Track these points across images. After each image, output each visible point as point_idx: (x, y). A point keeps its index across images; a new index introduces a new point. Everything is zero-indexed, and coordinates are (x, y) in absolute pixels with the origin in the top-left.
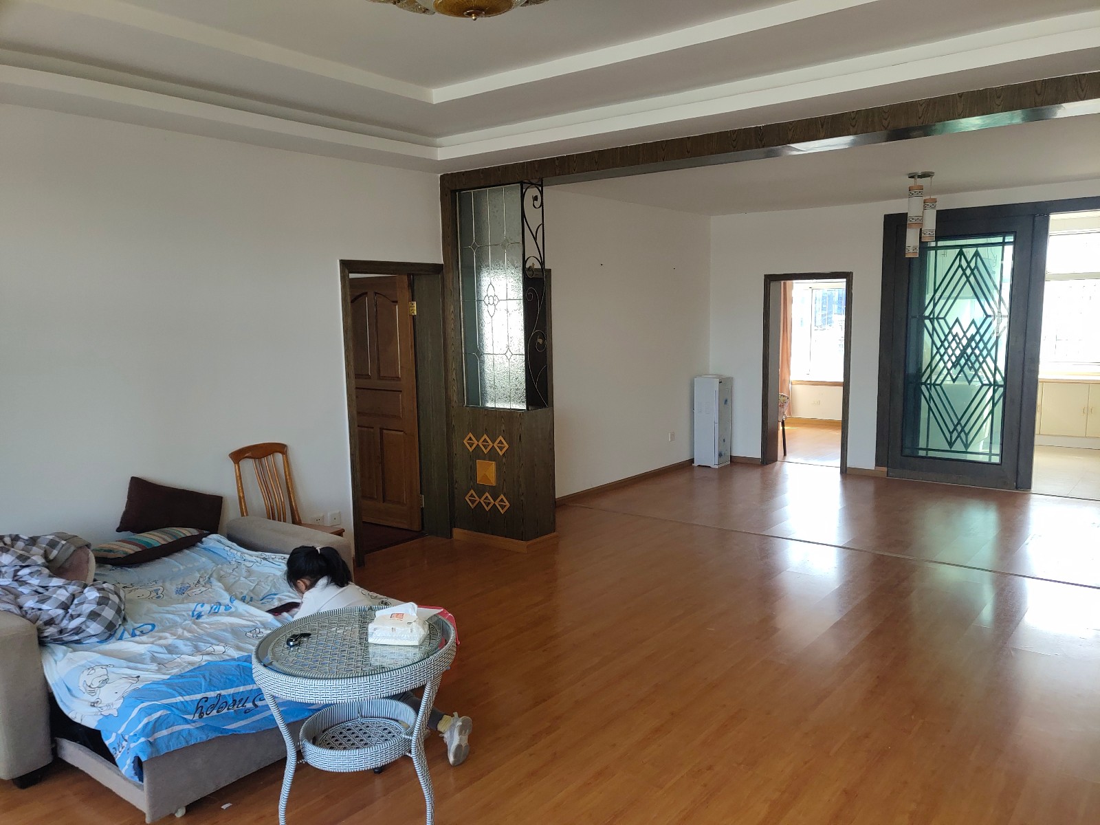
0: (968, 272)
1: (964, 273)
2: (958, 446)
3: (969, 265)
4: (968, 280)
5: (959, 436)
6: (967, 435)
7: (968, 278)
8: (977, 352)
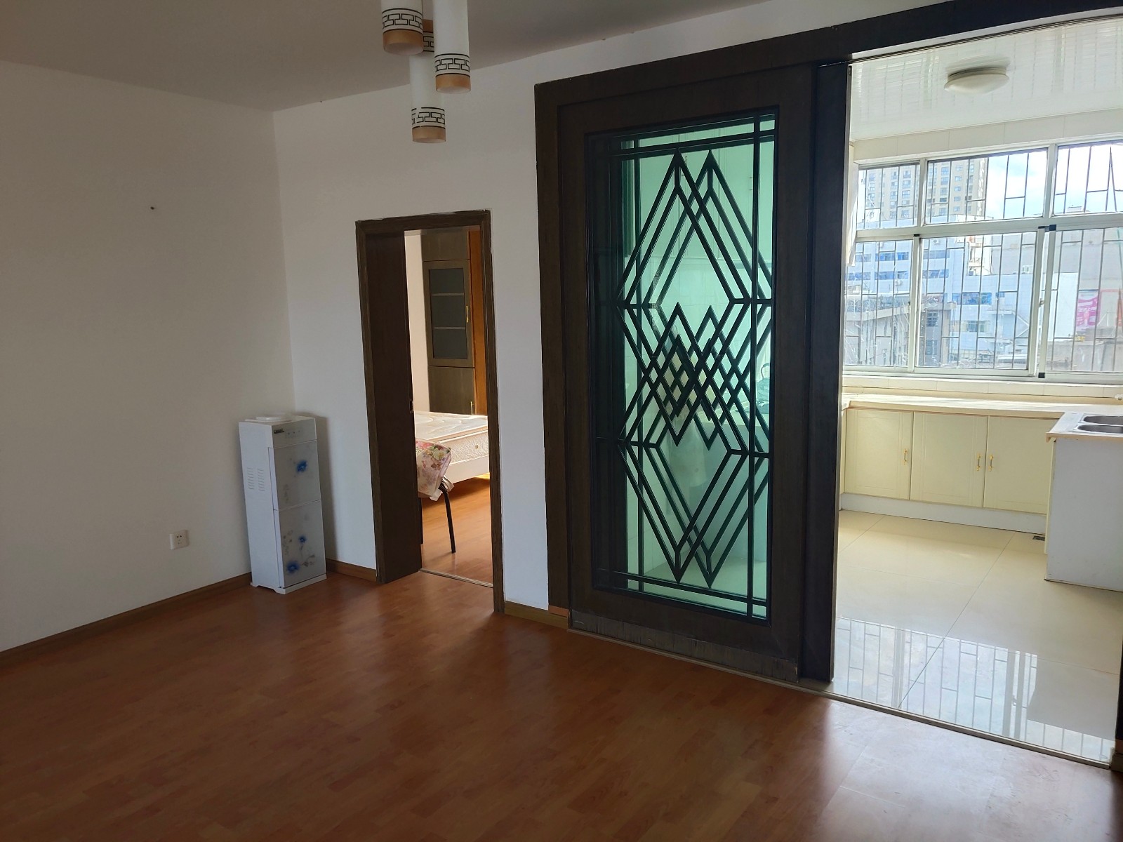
0: (695, 207)
1: (688, 211)
2: (693, 576)
3: (695, 193)
4: (695, 226)
5: (692, 553)
6: (708, 553)
7: (695, 220)
8: (718, 379)
